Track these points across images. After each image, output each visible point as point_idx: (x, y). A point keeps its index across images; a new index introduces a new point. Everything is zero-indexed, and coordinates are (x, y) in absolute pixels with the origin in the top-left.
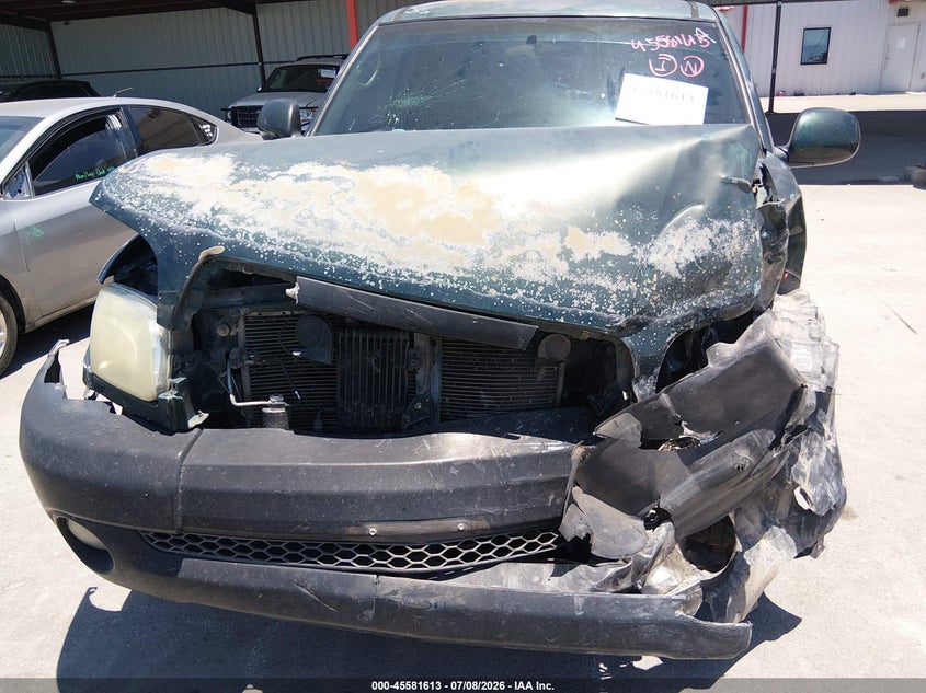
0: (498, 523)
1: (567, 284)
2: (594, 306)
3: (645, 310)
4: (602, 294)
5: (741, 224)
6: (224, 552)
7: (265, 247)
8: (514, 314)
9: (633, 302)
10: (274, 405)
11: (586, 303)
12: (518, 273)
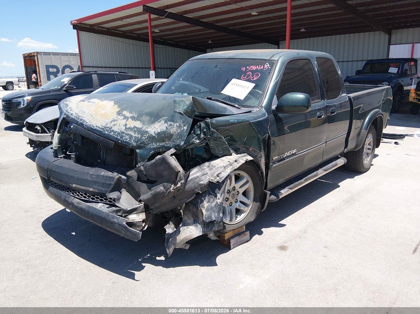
0: (101, 192)
1: (123, 133)
2: (128, 139)
3: (143, 143)
4: (131, 136)
5: (178, 124)
6: (59, 188)
7: (72, 116)
8: (110, 138)
9: (139, 140)
10: (73, 155)
11: (126, 138)
12: (113, 129)
